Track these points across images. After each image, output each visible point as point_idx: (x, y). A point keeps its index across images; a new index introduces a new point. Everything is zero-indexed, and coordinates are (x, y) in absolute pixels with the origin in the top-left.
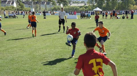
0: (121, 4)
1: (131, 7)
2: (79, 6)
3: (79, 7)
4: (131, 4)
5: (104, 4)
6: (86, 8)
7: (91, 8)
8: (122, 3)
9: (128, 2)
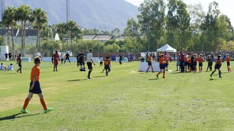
0: (201, 38)
1: (222, 44)
2: (102, 41)
3: (103, 44)
4: (222, 38)
5: (162, 37)
6: (120, 45)
7: (132, 46)
8: (203, 34)
9: (215, 34)
